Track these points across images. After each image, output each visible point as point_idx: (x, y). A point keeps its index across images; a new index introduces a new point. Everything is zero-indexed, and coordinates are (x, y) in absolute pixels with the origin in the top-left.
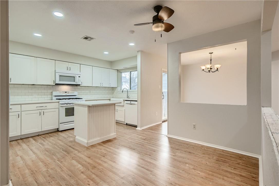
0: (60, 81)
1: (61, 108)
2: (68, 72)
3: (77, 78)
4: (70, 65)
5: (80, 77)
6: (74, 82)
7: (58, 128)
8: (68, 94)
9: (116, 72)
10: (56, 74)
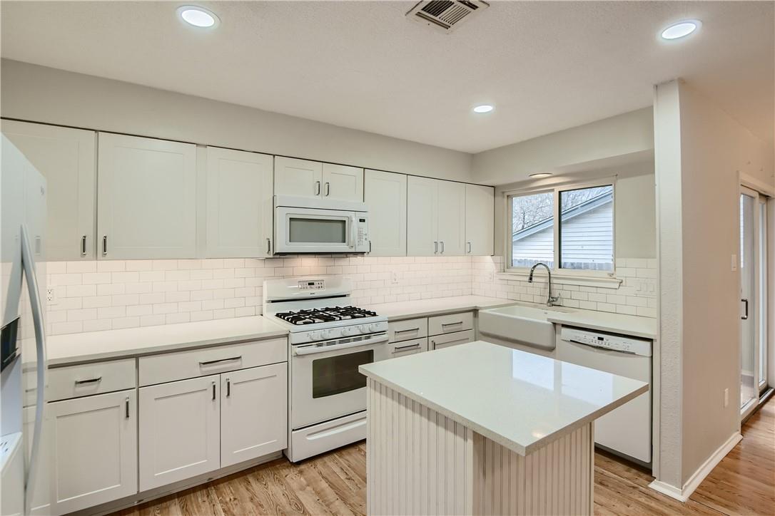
0: (290, 241)
1: (295, 363)
2: (322, 201)
3: (354, 228)
4: (328, 173)
5: (364, 221)
6: (345, 242)
7: (283, 450)
8: (321, 290)
9: (487, 195)
10: (278, 211)
